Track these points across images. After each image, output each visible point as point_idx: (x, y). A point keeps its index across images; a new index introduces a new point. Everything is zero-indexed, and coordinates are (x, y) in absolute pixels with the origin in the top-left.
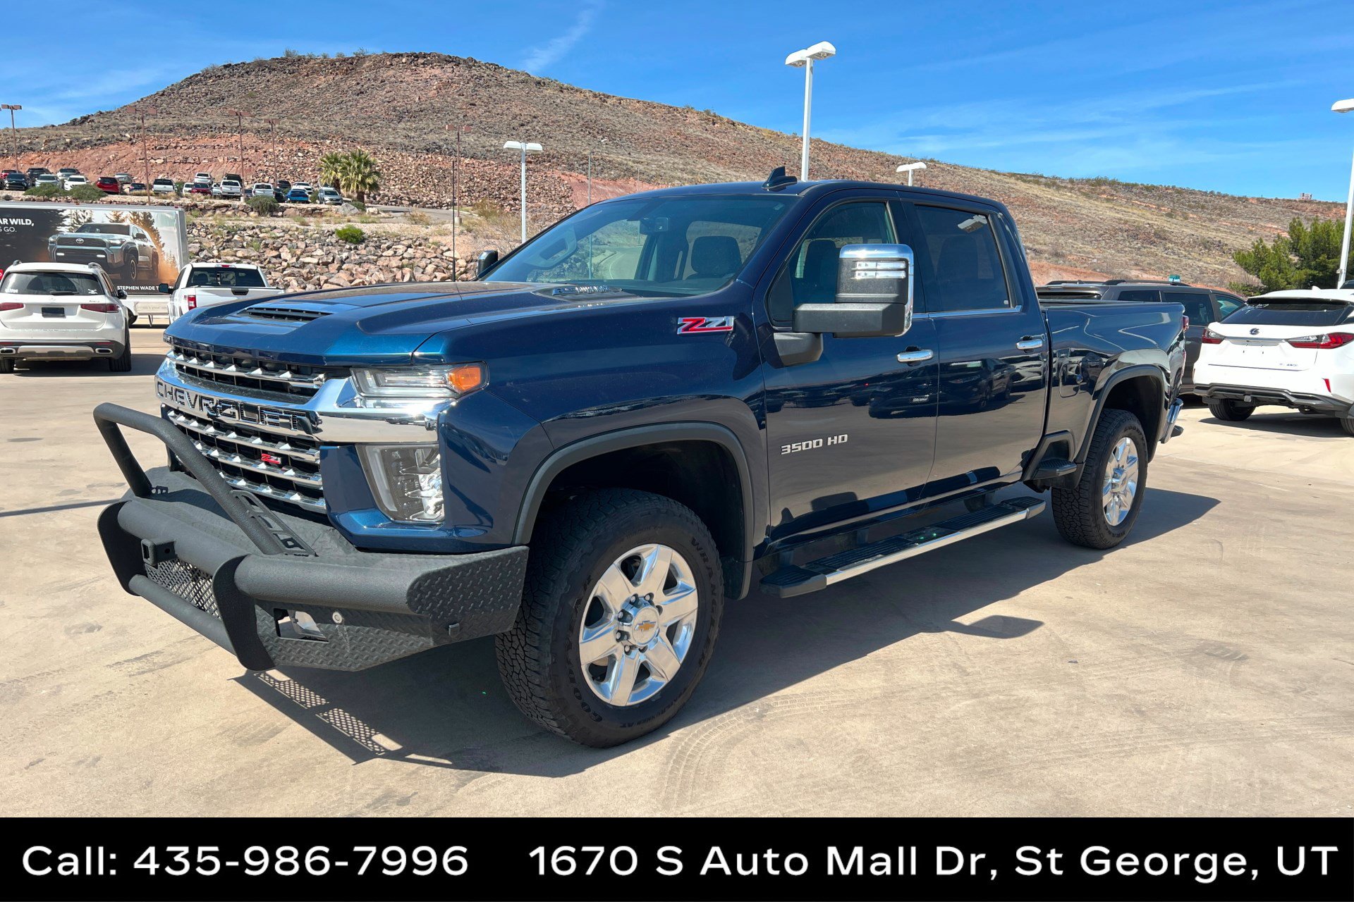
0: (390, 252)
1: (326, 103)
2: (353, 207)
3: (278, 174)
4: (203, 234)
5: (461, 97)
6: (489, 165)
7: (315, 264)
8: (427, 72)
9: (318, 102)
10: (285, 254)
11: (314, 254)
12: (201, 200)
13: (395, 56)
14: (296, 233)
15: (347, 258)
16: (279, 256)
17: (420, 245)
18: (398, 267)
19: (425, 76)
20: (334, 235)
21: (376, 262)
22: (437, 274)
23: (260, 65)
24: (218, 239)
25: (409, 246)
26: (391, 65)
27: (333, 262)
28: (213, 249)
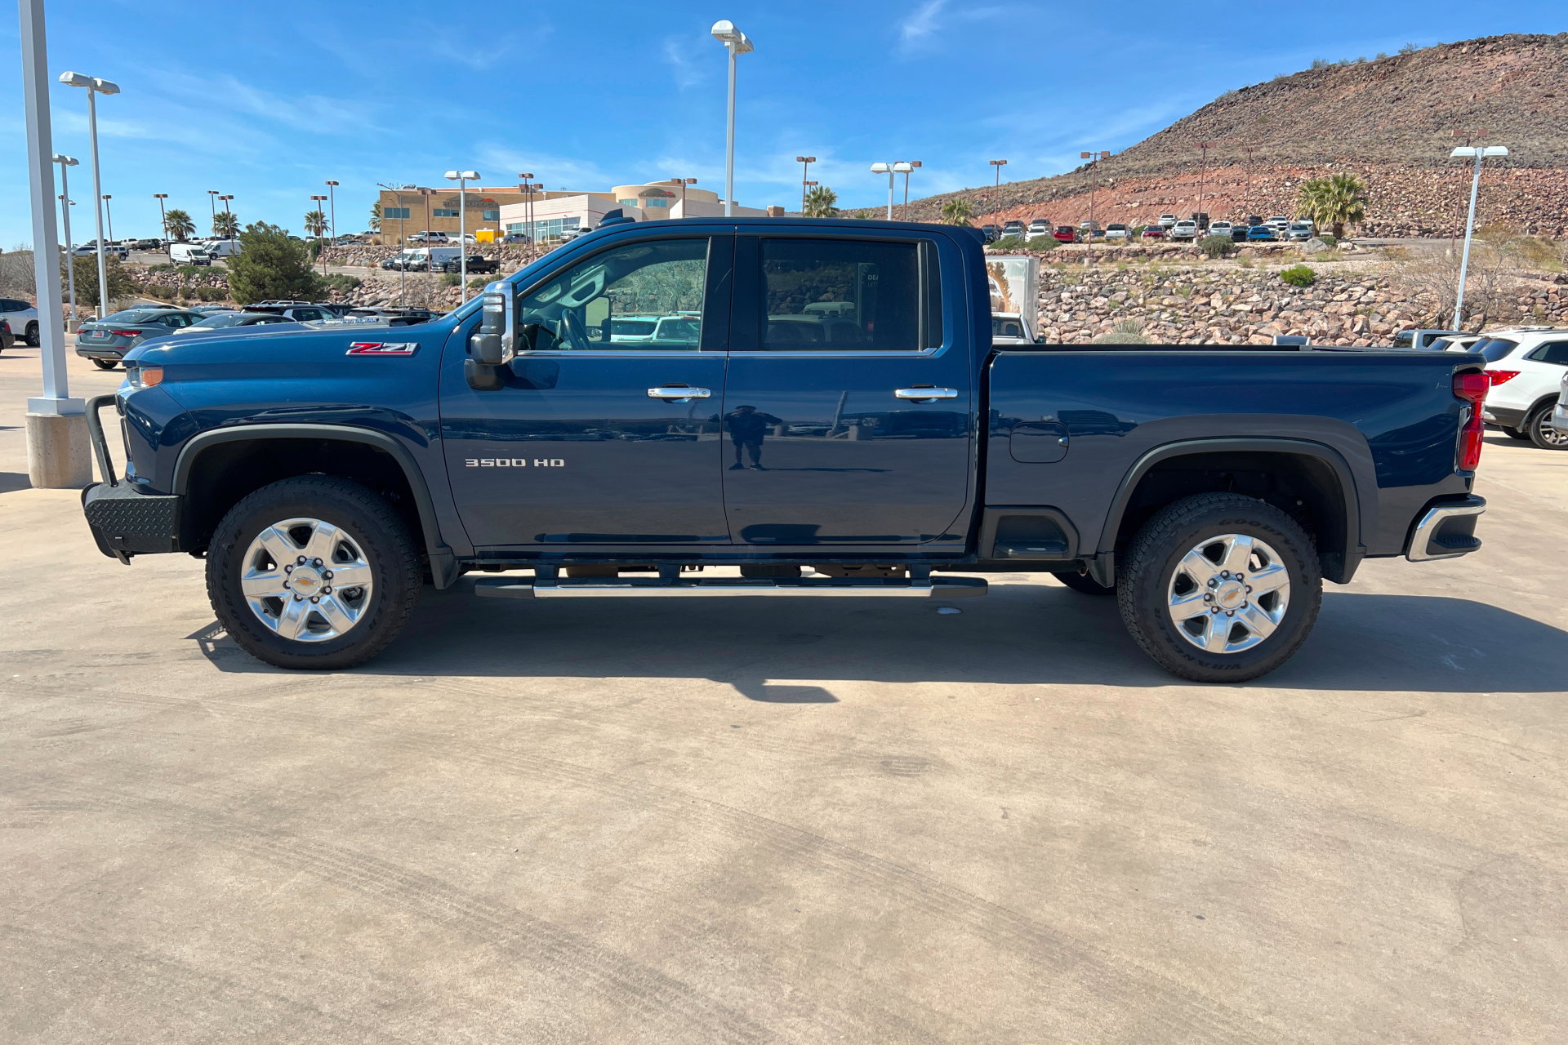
0: (1344, 296)
1: (1350, 118)
2: (1321, 243)
3: (1257, 209)
4: (1133, 281)
5: (1535, 88)
6: (1554, 175)
7: (1247, 311)
8: (1491, 62)
9: (1340, 118)
10: (1216, 301)
11: (1249, 300)
12: (1151, 244)
13: (1454, 46)
14: (1234, 277)
15: (1288, 303)
16: (1209, 304)
17: (1387, 286)
18: (1349, 314)
19: (1490, 65)
20: (1278, 278)
21: (1322, 308)
22: (1400, 322)
23: (1280, 84)
24: (1147, 286)
25: (1372, 288)
26: (1446, 58)
27: (1269, 309)
28: (1139, 297)
